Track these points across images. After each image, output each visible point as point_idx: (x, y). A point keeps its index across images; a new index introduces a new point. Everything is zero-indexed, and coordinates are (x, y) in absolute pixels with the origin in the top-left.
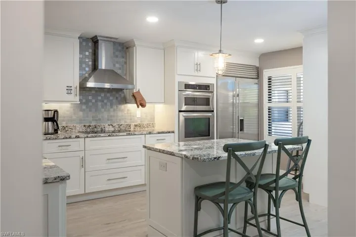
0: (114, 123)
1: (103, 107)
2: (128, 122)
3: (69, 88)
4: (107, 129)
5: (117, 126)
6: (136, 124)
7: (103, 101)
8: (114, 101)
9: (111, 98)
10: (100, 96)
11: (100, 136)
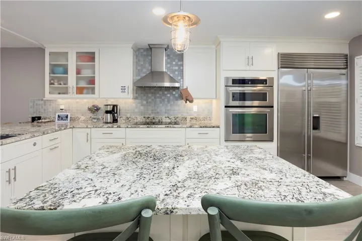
0: (171, 115)
1: (161, 103)
2: (185, 115)
3: (123, 88)
4: (164, 121)
5: (174, 119)
6: (192, 117)
7: (161, 98)
8: (171, 98)
9: (169, 95)
10: (159, 93)
11: (139, 127)
